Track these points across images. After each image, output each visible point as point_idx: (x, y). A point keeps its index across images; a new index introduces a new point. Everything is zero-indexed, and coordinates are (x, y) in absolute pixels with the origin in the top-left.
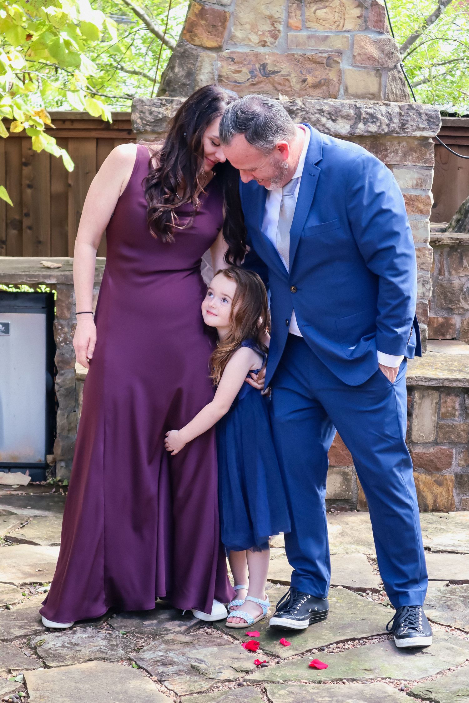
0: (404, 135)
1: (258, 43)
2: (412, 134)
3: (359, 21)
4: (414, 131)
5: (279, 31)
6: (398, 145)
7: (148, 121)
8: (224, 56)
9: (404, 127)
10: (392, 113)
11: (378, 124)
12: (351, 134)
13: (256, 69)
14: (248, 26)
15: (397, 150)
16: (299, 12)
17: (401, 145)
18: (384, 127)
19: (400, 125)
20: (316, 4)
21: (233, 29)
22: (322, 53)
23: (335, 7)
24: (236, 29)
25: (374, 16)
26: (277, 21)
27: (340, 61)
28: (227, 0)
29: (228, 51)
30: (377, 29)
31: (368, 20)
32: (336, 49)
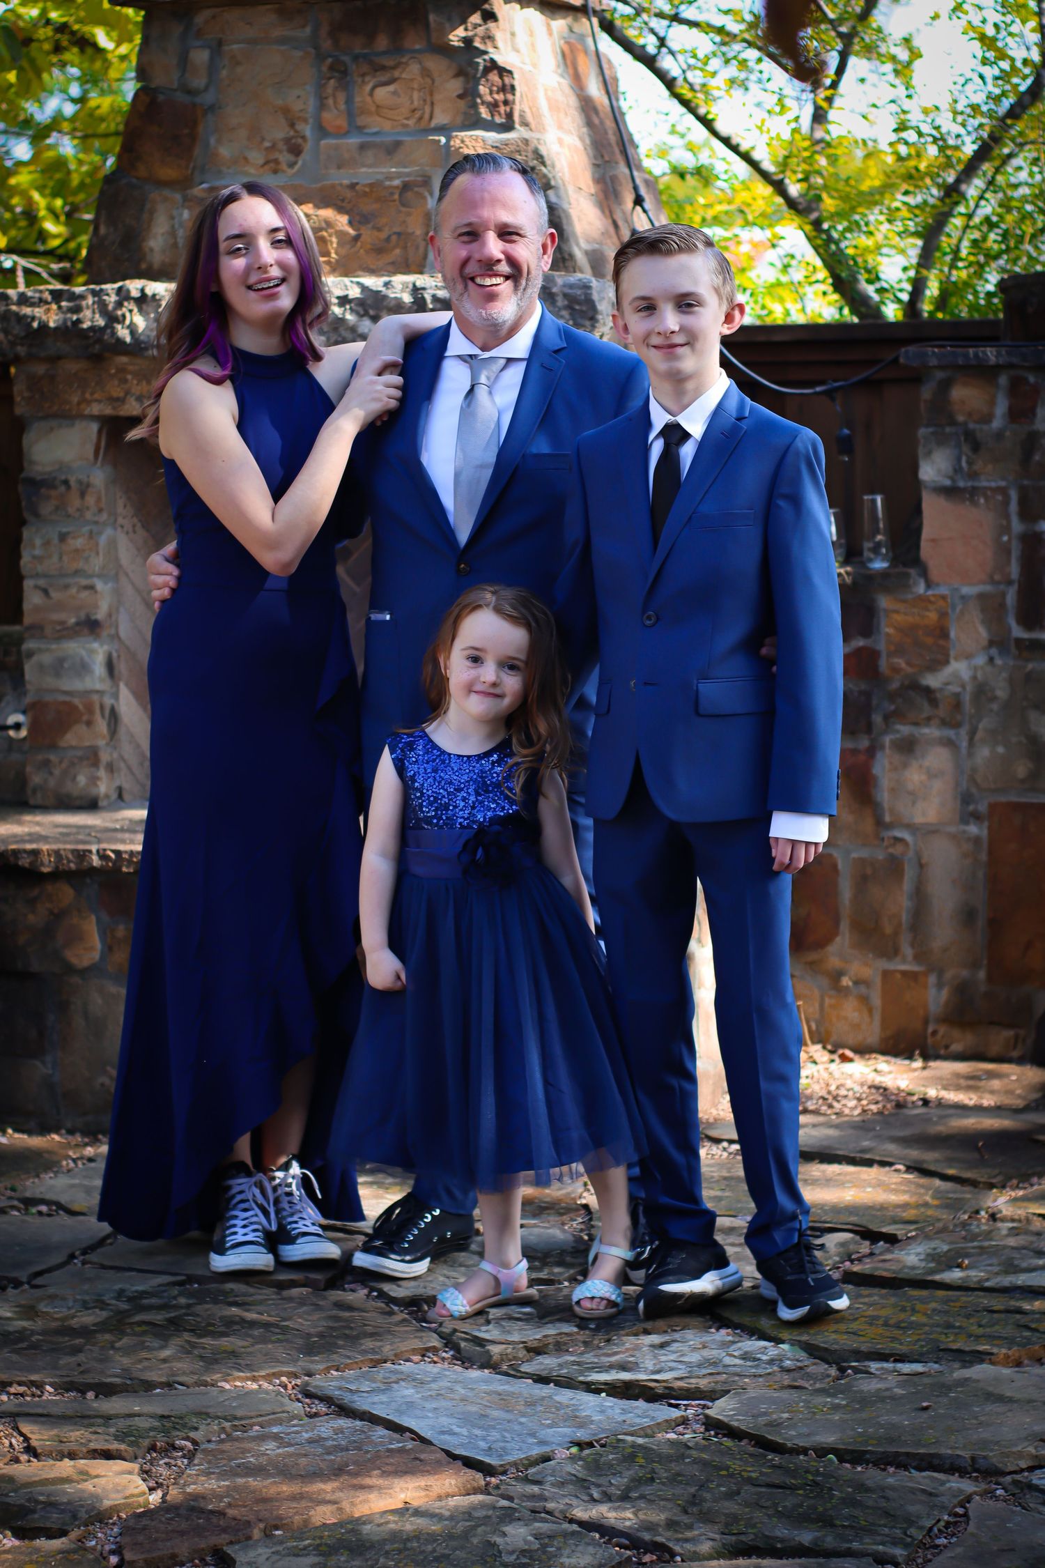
1: (263, 166)
3: (462, 104)
5: (304, 137)
8: (196, 197)
14: (243, 133)
16: (341, 97)
20: (374, 77)
21: (212, 141)
22: (390, 178)
23: (412, 80)
24: (219, 141)
25: (491, 92)
26: (299, 118)
27: (427, 194)
28: (199, 82)
29: (204, 186)
30: (498, 120)
31: (479, 101)
32: (417, 168)
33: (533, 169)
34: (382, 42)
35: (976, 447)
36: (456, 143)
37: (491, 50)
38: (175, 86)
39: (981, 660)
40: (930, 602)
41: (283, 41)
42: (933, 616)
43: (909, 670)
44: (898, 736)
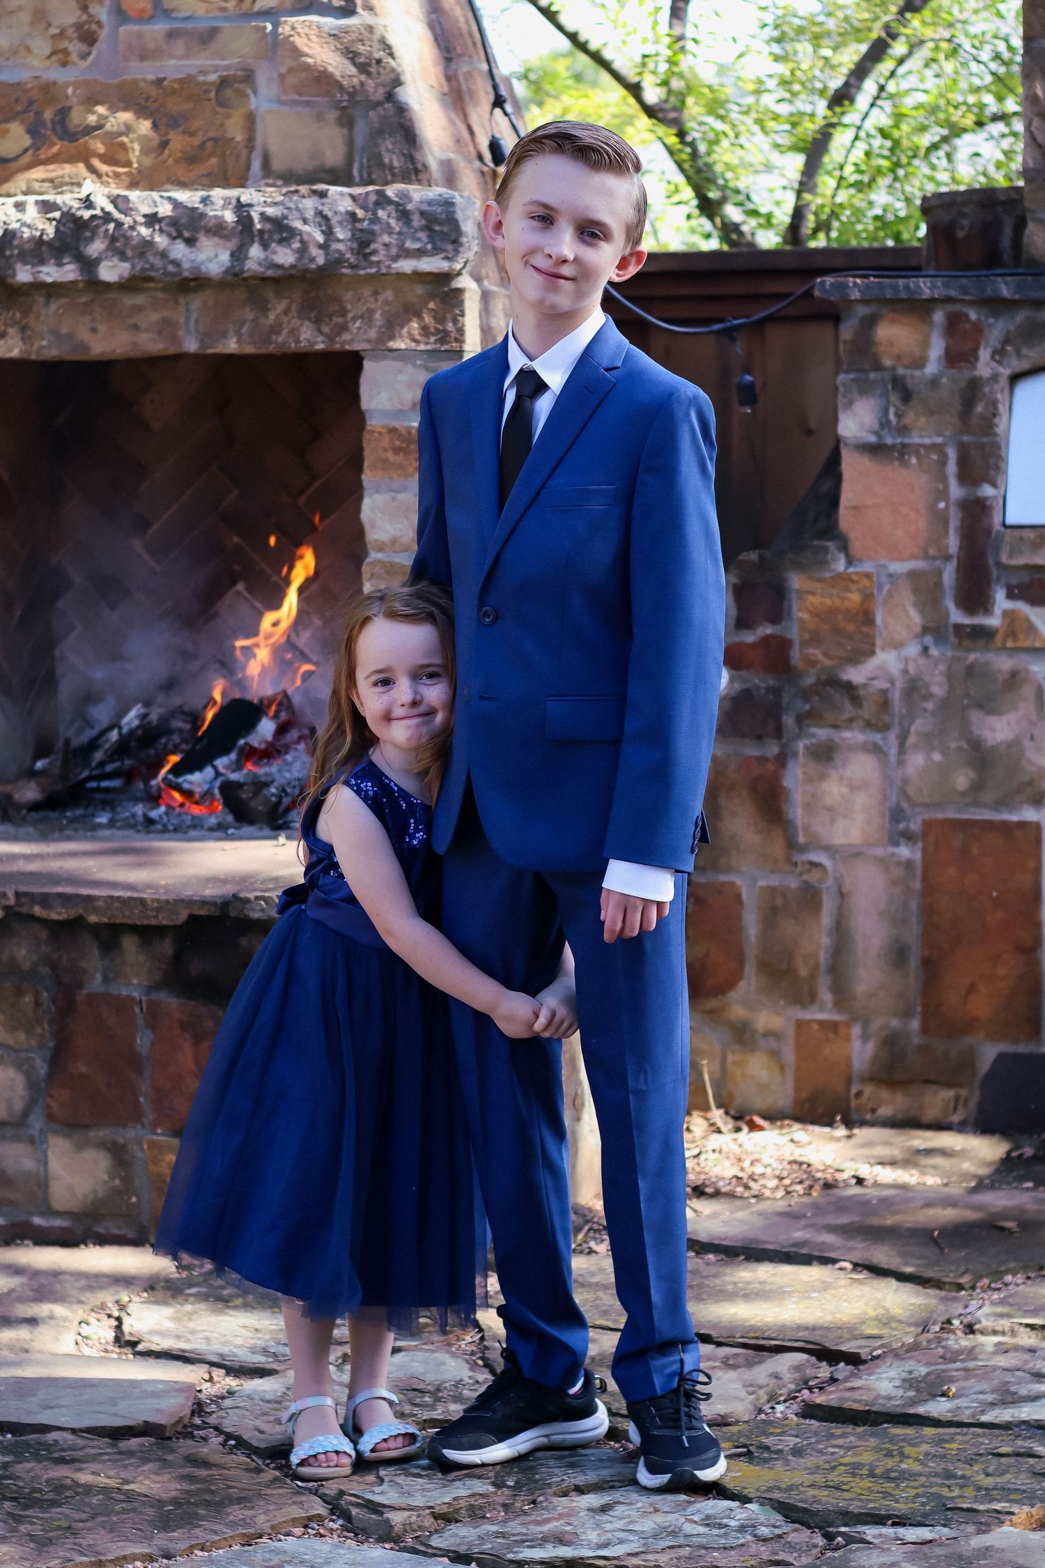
0: (369, 271)
1: (49, 57)
2: (389, 267)
4: (396, 258)
5: (98, 23)
6: (372, 299)
9: (368, 251)
10: (330, 214)
11: (296, 245)
12: (236, 275)
13: (43, 124)
14: (25, 17)
15: (371, 312)
17: (381, 298)
18: (314, 251)
19: (355, 245)
22: (205, 73)
26: (93, 1)
27: (249, 91)
30: (336, 3)
32: (237, 61)
33: (379, 62)
35: (907, 397)
36: (285, 30)
39: (913, 650)
40: (852, 581)
42: (855, 597)
43: (827, 662)
44: (814, 741)
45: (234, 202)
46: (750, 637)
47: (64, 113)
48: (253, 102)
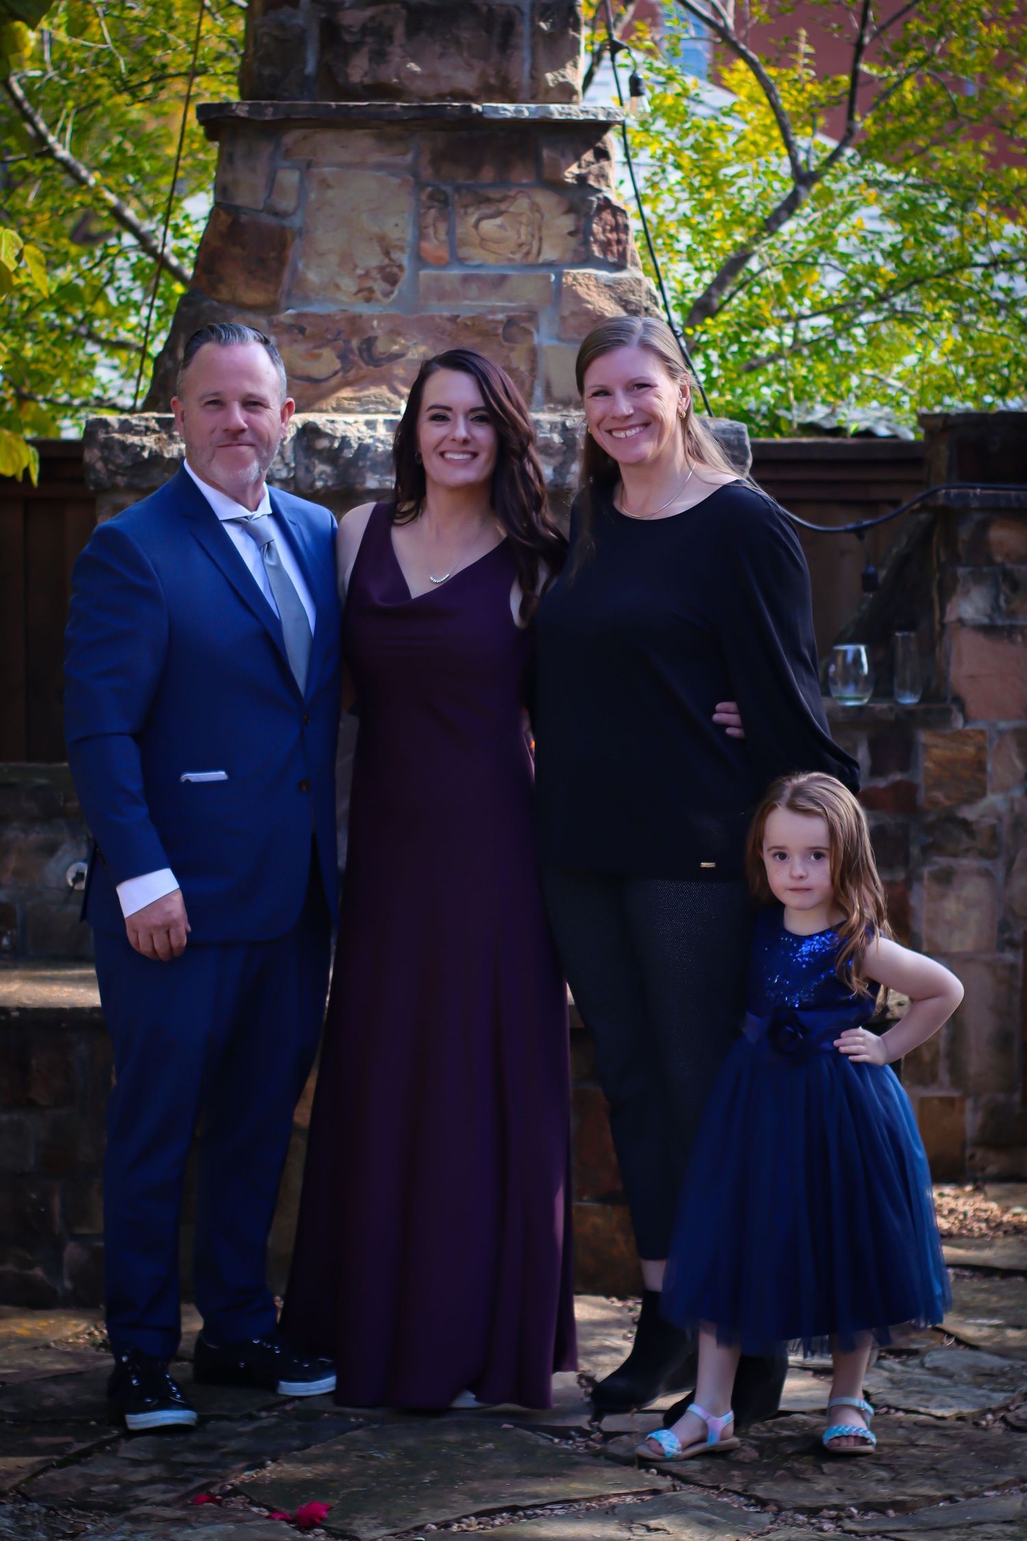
1: (356, 294)
3: (573, 242)
5: (400, 267)
7: (119, 466)
8: (282, 323)
13: (351, 351)
14: (333, 259)
16: (442, 228)
20: (478, 209)
21: (300, 266)
22: (494, 312)
23: (521, 214)
24: (307, 266)
25: (604, 231)
26: (395, 247)
27: (533, 330)
28: (286, 203)
29: (290, 311)
30: (611, 259)
31: (592, 239)
32: (524, 303)
34: (488, 174)
35: (1015, 586)
36: (567, 280)
37: (604, 188)
38: (261, 206)
39: (1017, 792)
40: (969, 737)
41: (379, 166)
42: (970, 750)
43: (947, 803)
44: (936, 867)
45: (560, 426)
46: (881, 783)
47: (370, 342)
48: (536, 339)
